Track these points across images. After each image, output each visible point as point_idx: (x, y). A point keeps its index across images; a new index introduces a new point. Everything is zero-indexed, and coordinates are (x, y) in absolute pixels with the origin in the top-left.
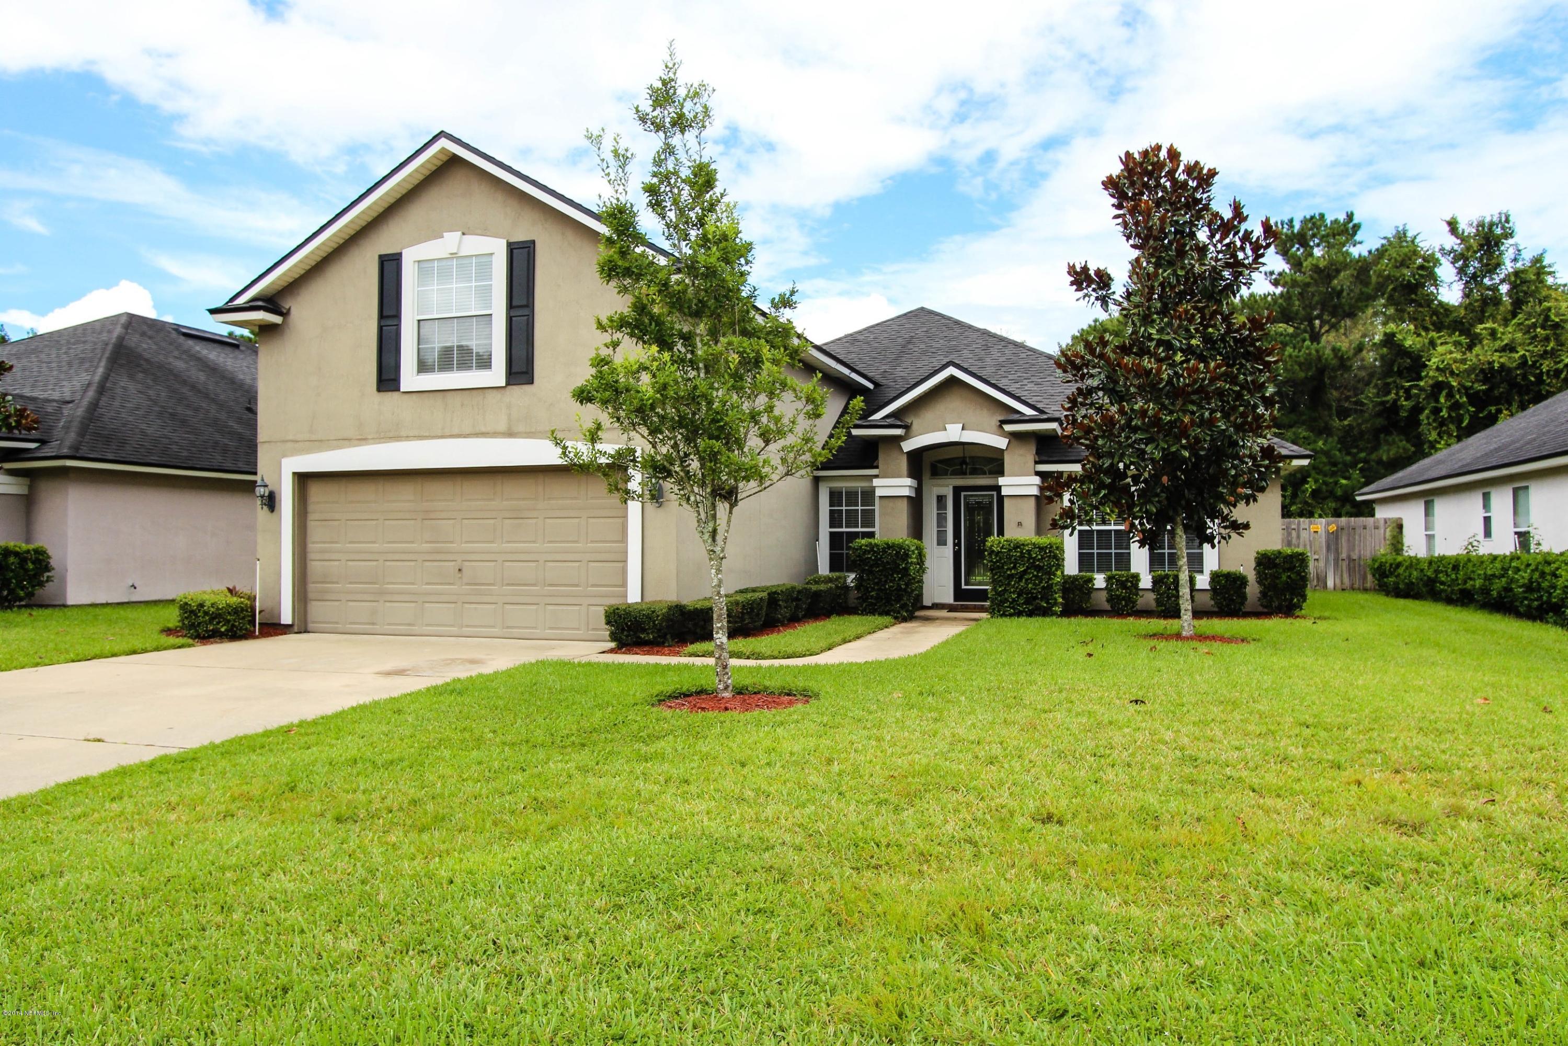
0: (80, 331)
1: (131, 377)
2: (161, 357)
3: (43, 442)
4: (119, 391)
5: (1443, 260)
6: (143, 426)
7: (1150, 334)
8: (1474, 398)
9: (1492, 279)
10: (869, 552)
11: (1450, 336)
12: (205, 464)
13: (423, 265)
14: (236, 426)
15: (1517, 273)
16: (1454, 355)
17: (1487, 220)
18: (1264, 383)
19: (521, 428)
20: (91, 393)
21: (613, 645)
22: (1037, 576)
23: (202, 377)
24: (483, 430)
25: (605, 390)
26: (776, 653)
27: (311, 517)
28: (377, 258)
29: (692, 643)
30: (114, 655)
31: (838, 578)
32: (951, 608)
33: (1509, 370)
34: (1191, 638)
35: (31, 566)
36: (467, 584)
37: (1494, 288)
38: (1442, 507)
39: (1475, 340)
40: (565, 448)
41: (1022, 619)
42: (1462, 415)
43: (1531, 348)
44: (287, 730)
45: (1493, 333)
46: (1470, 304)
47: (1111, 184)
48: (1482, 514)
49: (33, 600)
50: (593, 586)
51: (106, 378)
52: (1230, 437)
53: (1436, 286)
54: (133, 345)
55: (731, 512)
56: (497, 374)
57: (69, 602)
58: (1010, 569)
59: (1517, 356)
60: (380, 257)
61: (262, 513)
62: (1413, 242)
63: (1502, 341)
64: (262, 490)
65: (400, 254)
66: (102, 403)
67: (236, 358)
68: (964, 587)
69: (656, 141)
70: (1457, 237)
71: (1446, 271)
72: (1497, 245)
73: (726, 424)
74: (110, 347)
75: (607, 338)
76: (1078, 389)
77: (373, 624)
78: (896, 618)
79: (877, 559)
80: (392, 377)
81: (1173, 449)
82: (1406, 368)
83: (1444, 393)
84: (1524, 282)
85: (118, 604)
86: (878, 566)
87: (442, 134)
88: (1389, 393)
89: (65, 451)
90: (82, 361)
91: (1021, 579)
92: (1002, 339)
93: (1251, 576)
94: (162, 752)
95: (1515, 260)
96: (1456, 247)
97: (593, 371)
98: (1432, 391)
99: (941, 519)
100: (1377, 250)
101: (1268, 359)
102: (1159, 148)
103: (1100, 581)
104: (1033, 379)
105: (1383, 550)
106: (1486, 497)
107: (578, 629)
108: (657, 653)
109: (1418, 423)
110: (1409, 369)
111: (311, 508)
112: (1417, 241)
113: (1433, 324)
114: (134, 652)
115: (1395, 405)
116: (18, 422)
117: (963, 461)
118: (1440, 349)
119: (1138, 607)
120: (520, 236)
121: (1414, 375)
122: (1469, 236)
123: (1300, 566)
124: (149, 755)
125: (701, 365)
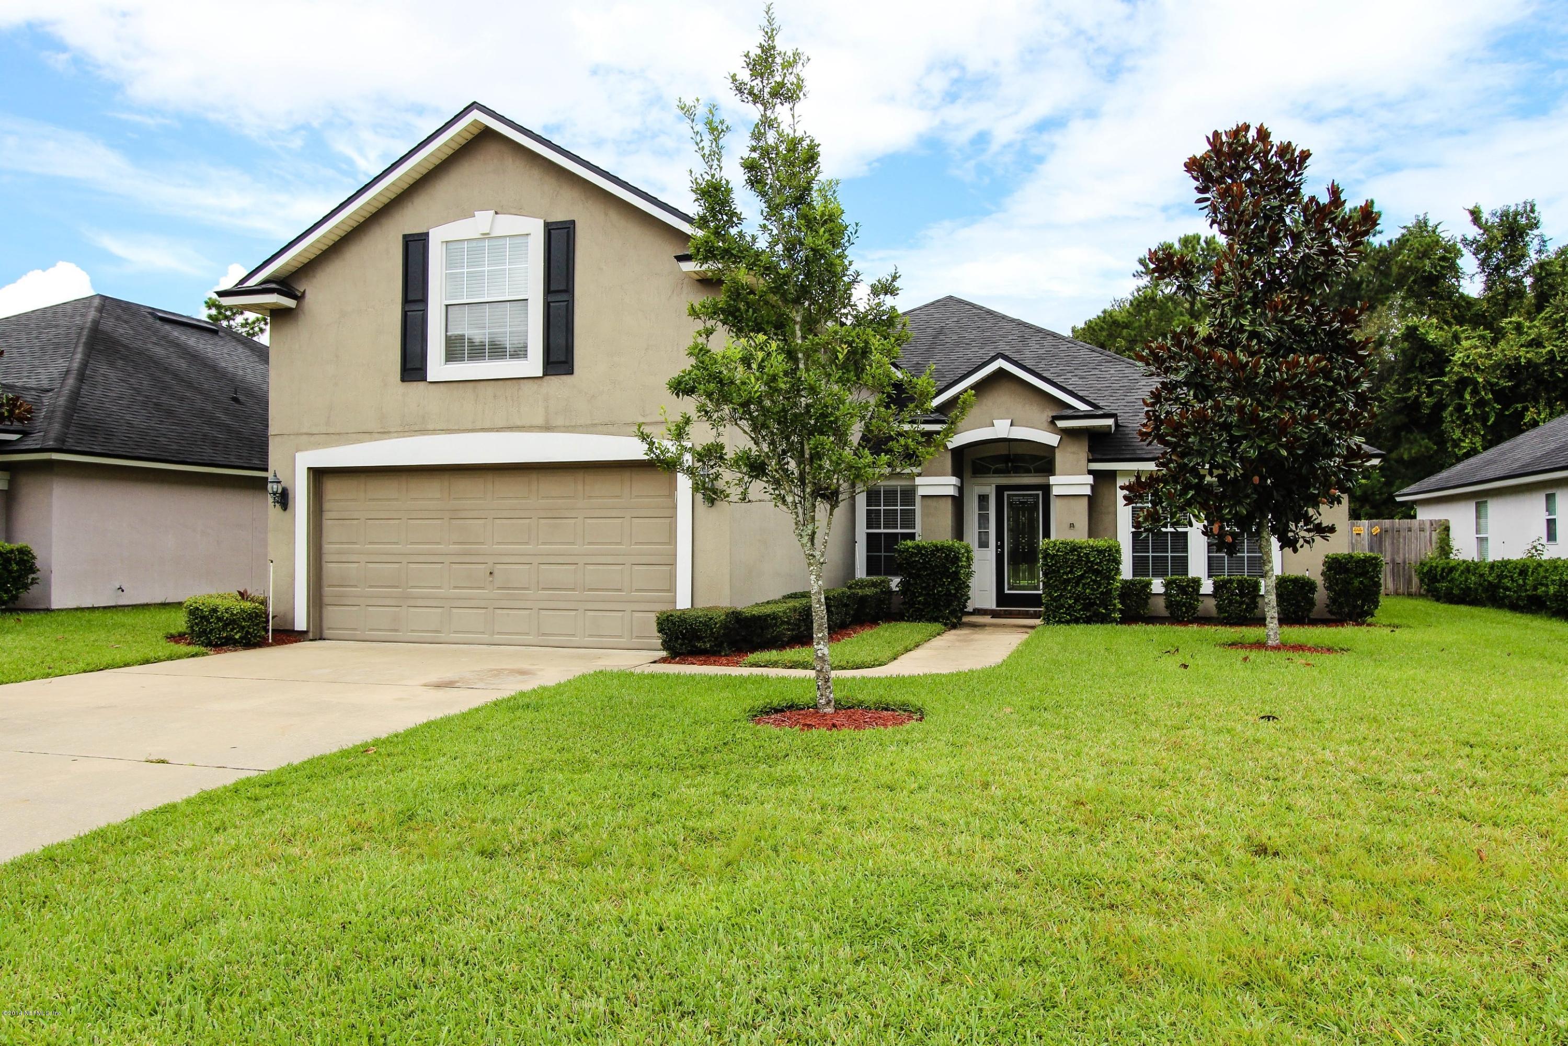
0: (49, 314)
1: (112, 364)
2: (140, 343)
3: (25, 434)
4: (100, 379)
5: (1465, 251)
6: (128, 417)
7: (1242, 325)
8: (1500, 395)
9: (1516, 271)
10: (916, 554)
11: (1474, 329)
12: (195, 458)
13: (451, 246)
14: (223, 417)
15: (1542, 265)
16: (1479, 350)
17: (1512, 209)
18: (1358, 378)
19: (560, 421)
20: (71, 381)
21: (664, 654)
22: (1095, 581)
23: (183, 365)
24: (519, 423)
25: (709, 382)
26: (844, 663)
27: (327, 515)
28: (401, 238)
29: (752, 652)
30: (127, 665)
31: (883, 581)
32: (994, 614)
33: (1537, 366)
34: (1277, 648)
35: (15, 567)
36: (499, 588)
37: (1518, 281)
38: (1496, 509)
39: (1499, 335)
40: (651, 444)
41: (1082, 627)
42: (1488, 413)
43: (1558, 343)
44: (364, 749)
45: (1518, 328)
46: (1493, 297)
47: (1194, 166)
48: (1544, 516)
49: (19, 604)
50: (637, 590)
51: (84, 365)
52: (1326, 435)
53: (1457, 278)
54: (109, 330)
55: (831, 514)
56: (533, 364)
57: (54, 607)
58: (1067, 574)
59: (1544, 351)
60: (405, 237)
61: (274, 511)
62: (1434, 232)
63: (1529, 335)
64: (275, 486)
65: (427, 234)
66: (83, 392)
67: (215, 345)
68: (1006, 591)
69: (754, 112)
70: (1480, 228)
71: (1468, 263)
72: (1521, 235)
73: (837, 419)
74: (85, 332)
75: (699, 325)
76: (1162, 383)
77: (396, 631)
78: (945, 624)
79: (925, 562)
80: (419, 366)
81: (1271, 447)
82: (1428, 363)
83: (1469, 390)
84: (1549, 274)
85: (105, 608)
86: (926, 569)
87: (474, 106)
88: (1410, 389)
89: (51, 443)
90: (57, 346)
91: (1077, 584)
92: (1039, 330)
93: (1319, 581)
94: (243, 775)
95: (1540, 252)
96: (1478, 238)
97: (693, 361)
98: (1457, 387)
99: (983, 519)
100: (1398, 240)
101: (1360, 352)
102: (1247, 128)
103: (1157, 585)
104: (1077, 372)
105: (1430, 553)
106: (1550, 498)
107: (620, 637)
108: (715, 663)
109: (1441, 421)
110: (1431, 364)
111: (327, 506)
112: (1438, 230)
113: (1454, 317)
114: (147, 662)
115: (1416, 404)
116: (11, 412)
117: (1006, 459)
118: (1466, 344)
119: (1199, 614)
120: (559, 216)
121: (1436, 371)
122: (1492, 226)
123: (1374, 570)
124: (229, 779)
125: (800, 355)
